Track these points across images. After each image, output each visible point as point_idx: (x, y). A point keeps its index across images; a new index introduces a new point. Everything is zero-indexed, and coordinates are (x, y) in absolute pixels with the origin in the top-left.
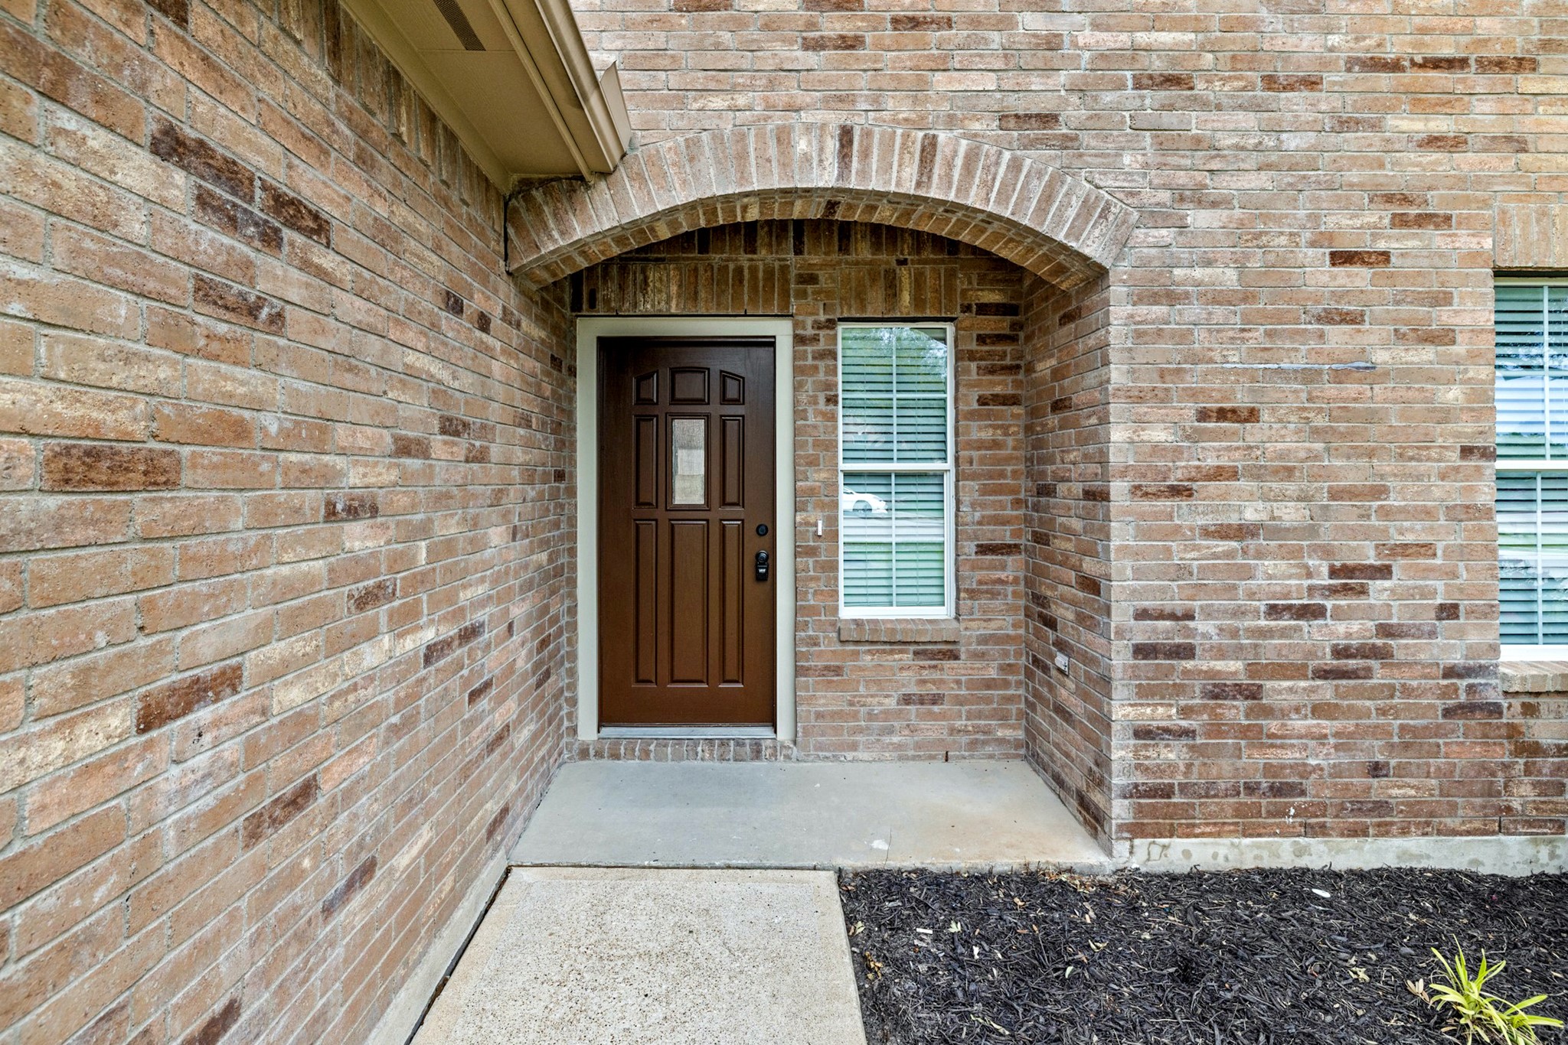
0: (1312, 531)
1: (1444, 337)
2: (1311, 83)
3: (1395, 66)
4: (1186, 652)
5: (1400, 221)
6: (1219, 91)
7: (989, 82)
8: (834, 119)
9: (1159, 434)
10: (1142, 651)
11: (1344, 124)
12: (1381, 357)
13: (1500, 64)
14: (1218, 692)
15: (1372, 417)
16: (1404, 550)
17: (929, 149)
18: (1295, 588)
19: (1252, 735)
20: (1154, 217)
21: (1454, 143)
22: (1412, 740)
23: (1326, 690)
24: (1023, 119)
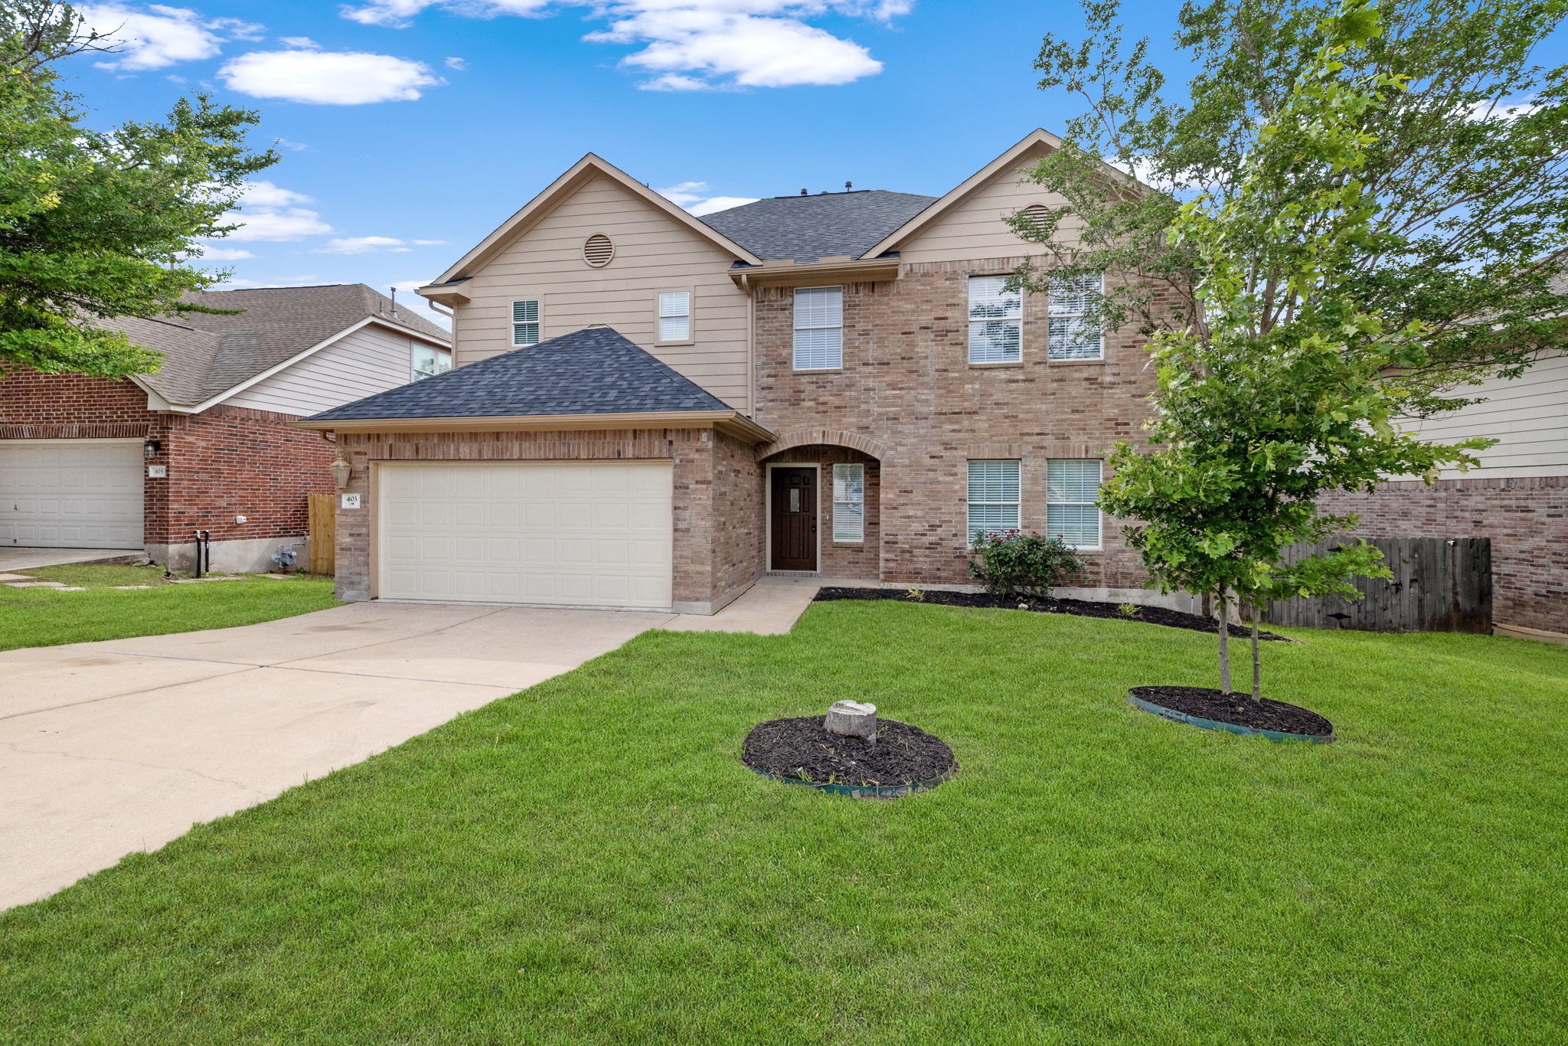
0: (924, 517)
1: (955, 474)
2: (926, 418)
3: (945, 414)
4: (896, 543)
5: (946, 449)
6: (905, 420)
7: (855, 420)
8: (822, 429)
9: (891, 496)
10: (886, 542)
11: (933, 427)
12: (941, 479)
13: (970, 413)
14: (903, 552)
15: (939, 492)
16: (945, 522)
17: (842, 434)
18: (921, 529)
19: (910, 561)
20: (890, 448)
21: (959, 431)
22: (947, 563)
23: (927, 552)
24: (862, 428)
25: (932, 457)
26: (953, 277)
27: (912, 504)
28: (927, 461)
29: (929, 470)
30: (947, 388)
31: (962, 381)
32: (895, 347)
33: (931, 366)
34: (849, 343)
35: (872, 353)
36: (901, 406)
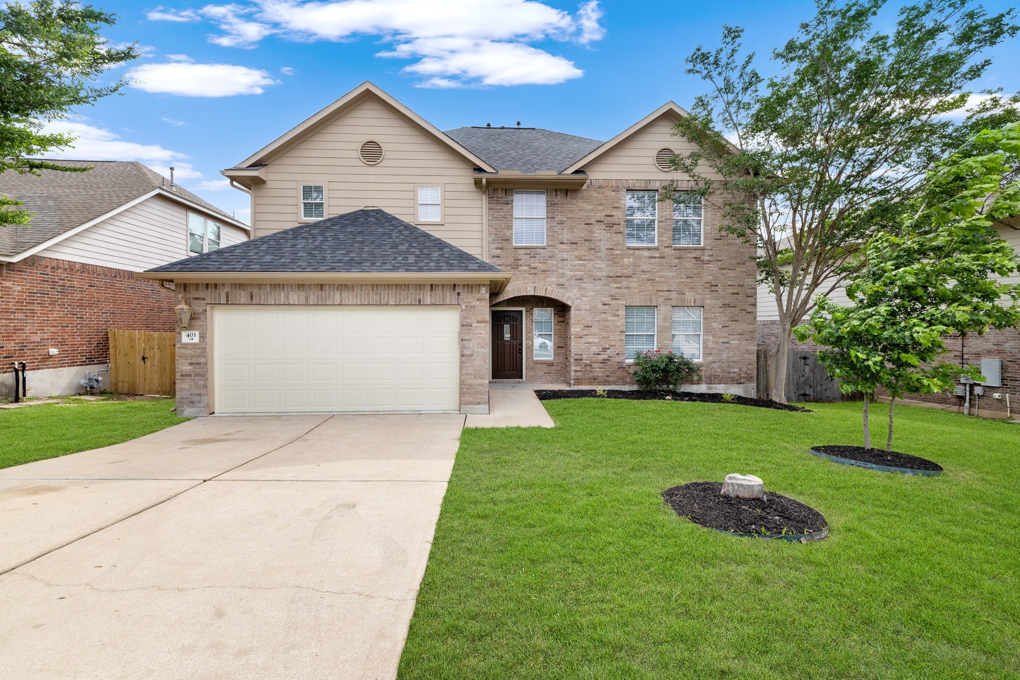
0: (599, 343)
1: (618, 316)
2: (600, 280)
3: (612, 277)
4: (582, 360)
5: (612, 299)
6: (587, 281)
7: (555, 279)
8: (534, 285)
9: (578, 329)
10: (576, 360)
11: (605, 285)
12: (609, 318)
13: (627, 277)
14: (586, 366)
15: (608, 327)
16: (612, 346)
17: (546, 289)
18: (597, 351)
19: (591, 371)
20: (578, 299)
21: (620, 288)
22: (613, 372)
23: (601, 365)
24: (559, 285)
25: (604, 304)
26: (616, 190)
27: (592, 335)
28: (601, 307)
29: (602, 313)
30: (614, 260)
31: (622, 256)
32: (580, 233)
33: (603, 246)
34: (550, 229)
35: (566, 236)
36: (584, 271)
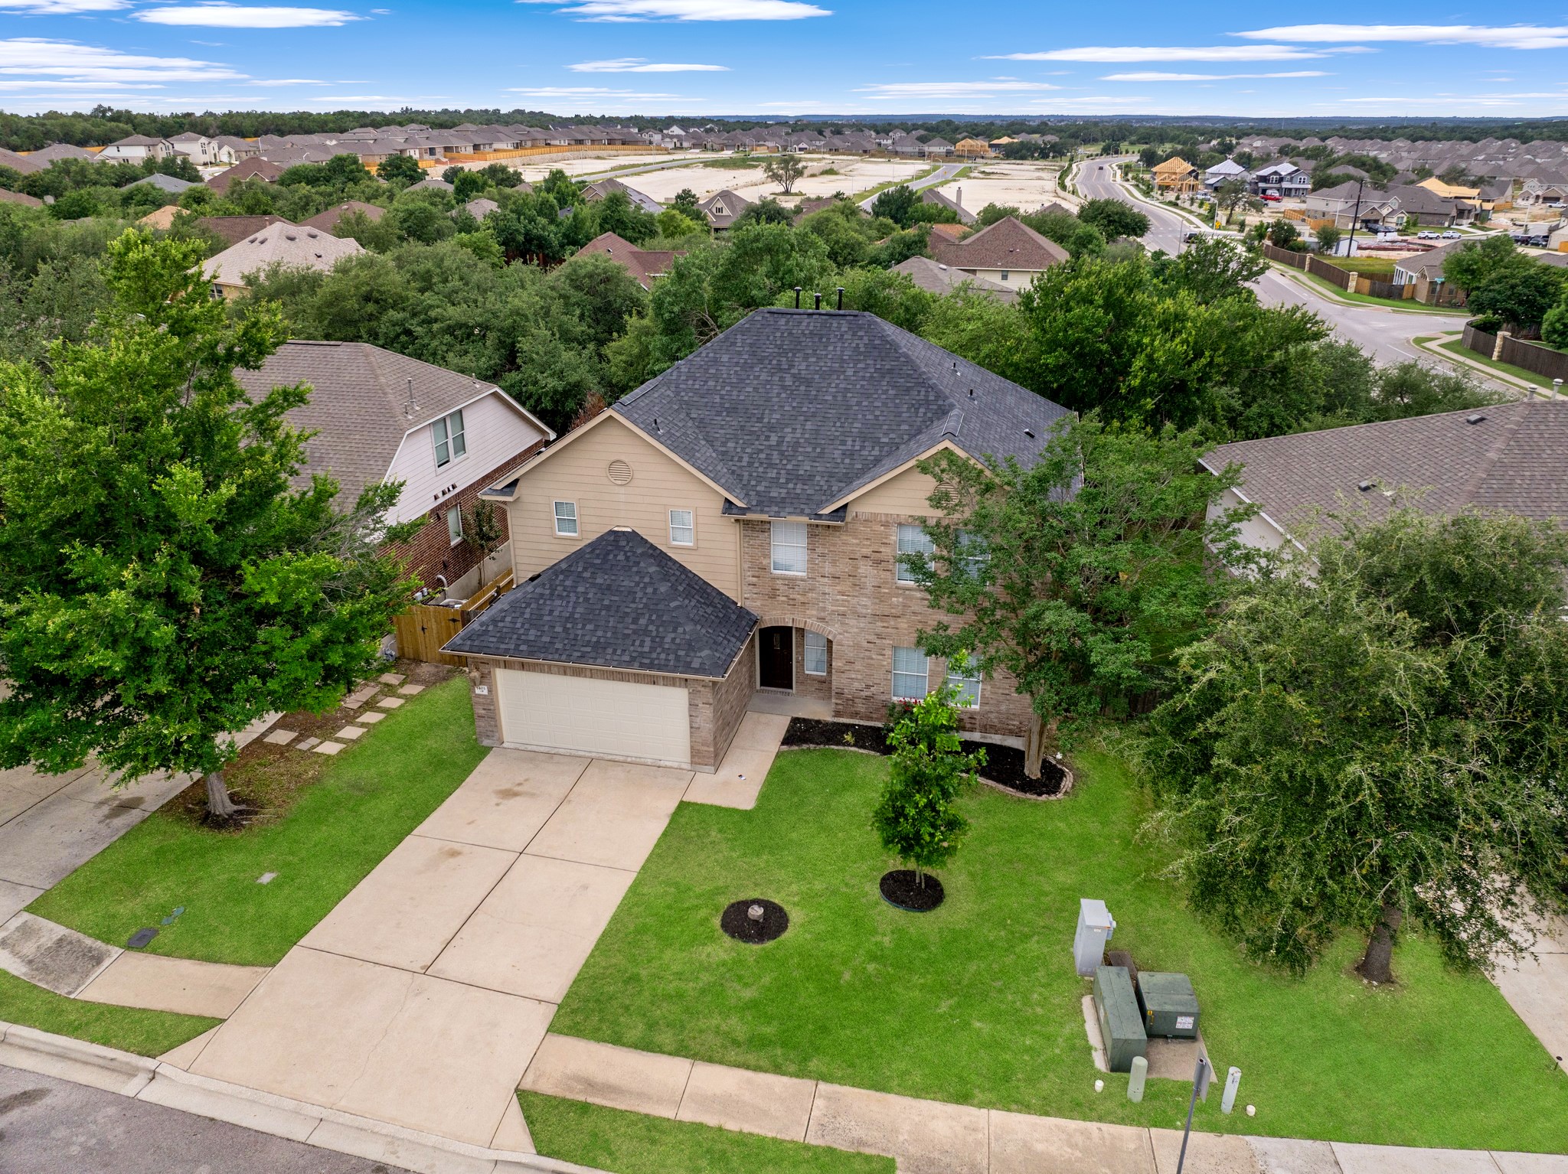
0: (862, 680)
1: (884, 655)
2: (865, 617)
3: (878, 615)
4: (844, 694)
5: (878, 638)
6: (850, 617)
7: (815, 613)
9: (840, 664)
10: (837, 693)
11: (870, 623)
12: (874, 657)
13: (895, 616)
14: (848, 700)
15: (872, 665)
16: (876, 683)
17: (806, 622)
18: (860, 687)
19: (852, 705)
20: (841, 634)
21: (888, 627)
23: (864, 701)
24: (819, 618)
25: (869, 642)
26: (886, 525)
27: (854, 671)
28: (865, 644)
29: (866, 650)
30: (881, 599)
31: (890, 595)
32: (843, 567)
33: (870, 583)
34: (811, 561)
35: (828, 569)
36: (847, 607)
